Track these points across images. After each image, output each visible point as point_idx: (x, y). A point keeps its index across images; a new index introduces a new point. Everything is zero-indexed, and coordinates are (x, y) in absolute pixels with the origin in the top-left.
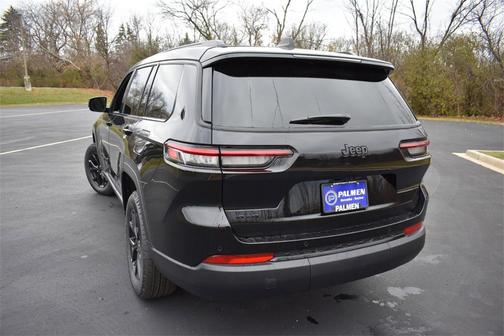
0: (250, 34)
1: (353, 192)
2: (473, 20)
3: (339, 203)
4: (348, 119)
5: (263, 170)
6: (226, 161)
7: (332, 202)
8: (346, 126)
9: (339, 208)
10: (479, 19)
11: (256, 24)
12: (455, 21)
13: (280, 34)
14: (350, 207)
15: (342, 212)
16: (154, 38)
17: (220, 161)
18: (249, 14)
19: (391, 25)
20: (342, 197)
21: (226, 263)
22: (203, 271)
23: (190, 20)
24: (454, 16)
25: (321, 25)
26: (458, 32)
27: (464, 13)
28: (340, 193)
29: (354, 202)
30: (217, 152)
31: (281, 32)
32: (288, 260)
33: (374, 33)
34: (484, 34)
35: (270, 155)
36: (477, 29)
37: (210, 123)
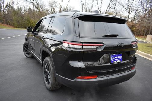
0: (52, 8)
1: (119, 57)
2: (112, 8)
3: (115, 60)
4: (118, 35)
5: (95, 50)
6: (84, 47)
7: (113, 60)
8: (117, 37)
9: (115, 62)
10: (114, 8)
11: (53, 5)
12: (108, 8)
13: (61, 9)
14: (118, 61)
15: (115, 63)
16: (20, 8)
17: (83, 47)
18: (51, 2)
19: (92, 8)
20: (116, 58)
21: (83, 79)
22: (75, 81)
23: (33, 3)
24: (108, 7)
25: (73, 7)
26: (109, 11)
27: (111, 6)
28: (115, 57)
29: (119, 60)
30: (82, 44)
31: (61, 8)
32: (101, 77)
33: (87, 10)
34: (115, 12)
35: (97, 46)
36: (114, 10)
37: (79, 35)
